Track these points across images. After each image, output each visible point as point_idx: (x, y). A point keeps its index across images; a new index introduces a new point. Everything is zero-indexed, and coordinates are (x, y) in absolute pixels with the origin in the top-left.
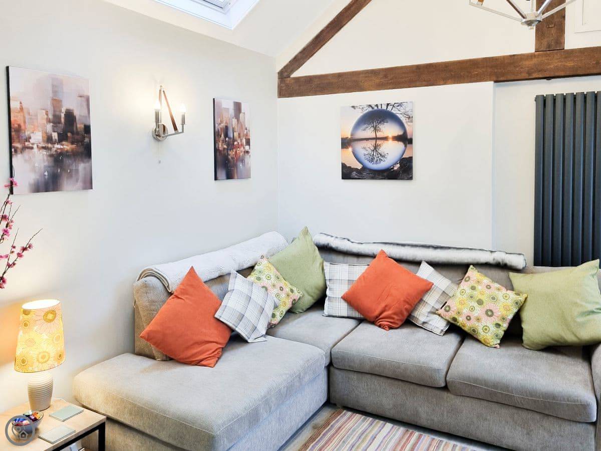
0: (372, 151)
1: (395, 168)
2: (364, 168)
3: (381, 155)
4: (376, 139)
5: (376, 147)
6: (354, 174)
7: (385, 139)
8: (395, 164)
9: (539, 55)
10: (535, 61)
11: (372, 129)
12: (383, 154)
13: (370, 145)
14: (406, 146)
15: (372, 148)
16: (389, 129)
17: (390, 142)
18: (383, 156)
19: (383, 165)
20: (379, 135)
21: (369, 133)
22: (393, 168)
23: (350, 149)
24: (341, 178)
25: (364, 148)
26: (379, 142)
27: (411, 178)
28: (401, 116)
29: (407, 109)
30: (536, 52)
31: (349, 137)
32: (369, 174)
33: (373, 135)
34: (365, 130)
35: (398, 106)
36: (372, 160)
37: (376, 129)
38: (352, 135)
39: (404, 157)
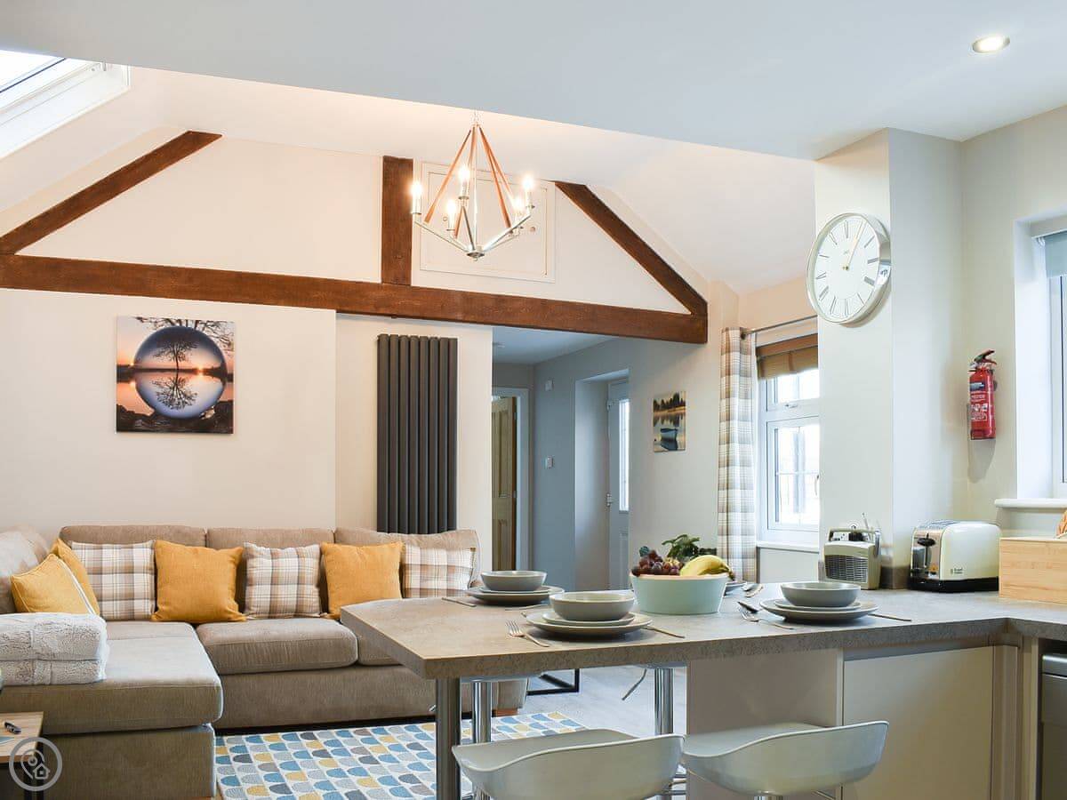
0: (171, 388)
1: (208, 416)
2: (157, 414)
3: (185, 396)
4: (178, 370)
5: (177, 384)
6: (139, 423)
7: (193, 371)
8: (208, 410)
9: (386, 287)
10: (382, 293)
11: (172, 355)
12: (189, 395)
13: (167, 380)
14: (224, 384)
15: (171, 384)
16: (198, 359)
17: (201, 377)
18: (190, 398)
19: (188, 410)
20: (182, 364)
21: (166, 361)
22: (204, 416)
23: (133, 384)
24: (115, 429)
25: (158, 384)
26: (182, 376)
27: (231, 431)
28: (217, 340)
29: (227, 332)
30: (383, 282)
31: (132, 364)
32: (166, 423)
33: (172, 364)
34: (159, 355)
35: (213, 326)
36: (170, 403)
37: (177, 357)
38: (136, 361)
39: (221, 399)
